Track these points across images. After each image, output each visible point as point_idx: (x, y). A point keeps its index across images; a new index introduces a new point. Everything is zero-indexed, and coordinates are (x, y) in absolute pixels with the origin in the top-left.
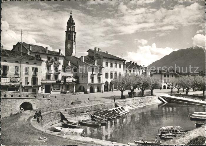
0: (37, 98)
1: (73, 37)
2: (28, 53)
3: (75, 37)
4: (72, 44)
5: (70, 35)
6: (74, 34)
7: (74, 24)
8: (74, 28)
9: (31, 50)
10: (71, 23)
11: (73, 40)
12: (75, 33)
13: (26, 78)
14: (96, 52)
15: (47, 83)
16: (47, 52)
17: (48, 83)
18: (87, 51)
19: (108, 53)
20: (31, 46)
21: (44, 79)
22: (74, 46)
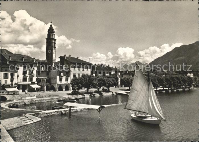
0: (10, 94)
1: (53, 44)
2: (8, 63)
3: (55, 43)
4: (52, 49)
5: (50, 42)
6: (53, 41)
7: (54, 32)
8: (54, 36)
9: (10, 60)
10: (51, 31)
11: (53, 46)
12: (55, 40)
13: (5, 81)
14: (66, 58)
15: (23, 84)
16: (23, 60)
17: (25, 84)
18: (59, 58)
19: (79, 59)
20: (10, 57)
21: (22, 81)
22: (54, 51)
